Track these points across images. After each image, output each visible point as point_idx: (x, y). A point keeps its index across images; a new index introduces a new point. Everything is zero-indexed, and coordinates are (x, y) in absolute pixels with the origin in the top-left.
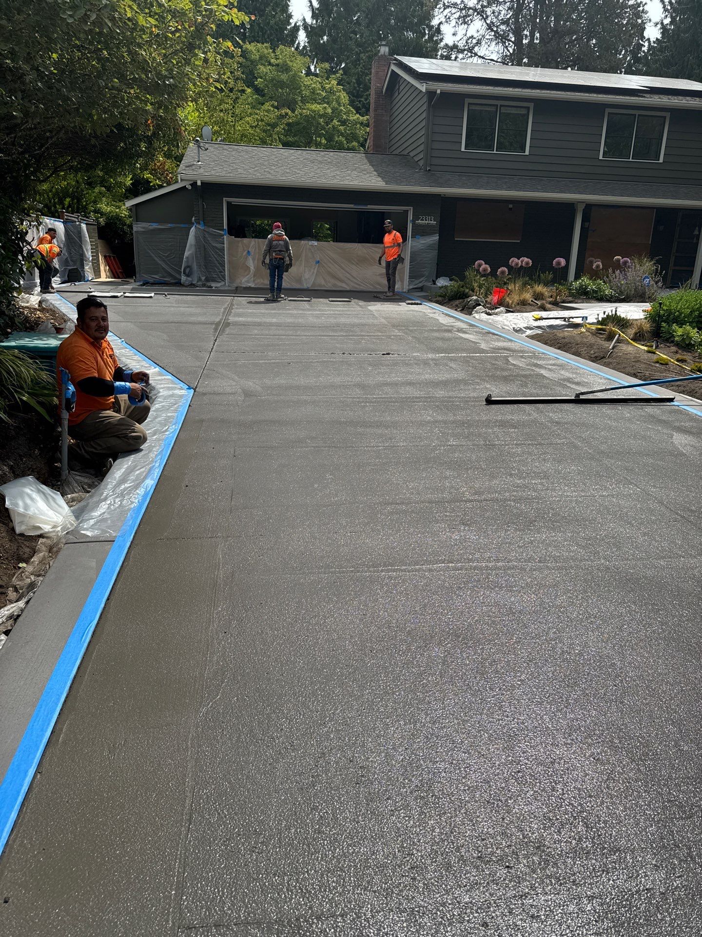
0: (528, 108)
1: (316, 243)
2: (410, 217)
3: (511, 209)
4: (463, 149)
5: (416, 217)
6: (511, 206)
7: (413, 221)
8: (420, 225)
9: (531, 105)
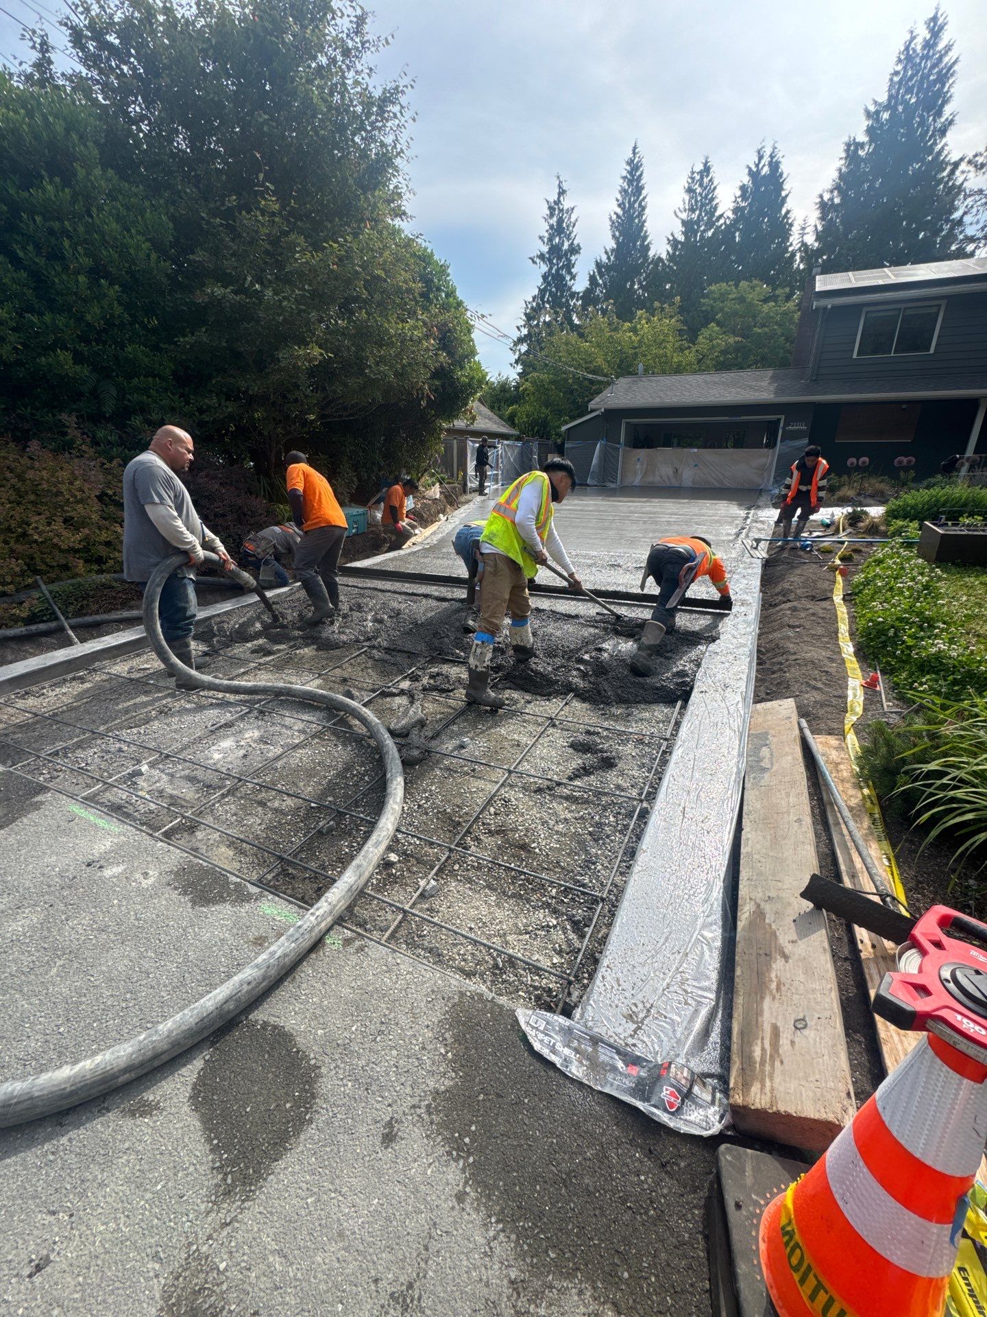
0: (939, 306)
1: (696, 450)
2: (782, 425)
3: (904, 409)
4: (855, 356)
5: (787, 424)
6: (904, 406)
7: (784, 428)
8: (791, 431)
9: (944, 303)
